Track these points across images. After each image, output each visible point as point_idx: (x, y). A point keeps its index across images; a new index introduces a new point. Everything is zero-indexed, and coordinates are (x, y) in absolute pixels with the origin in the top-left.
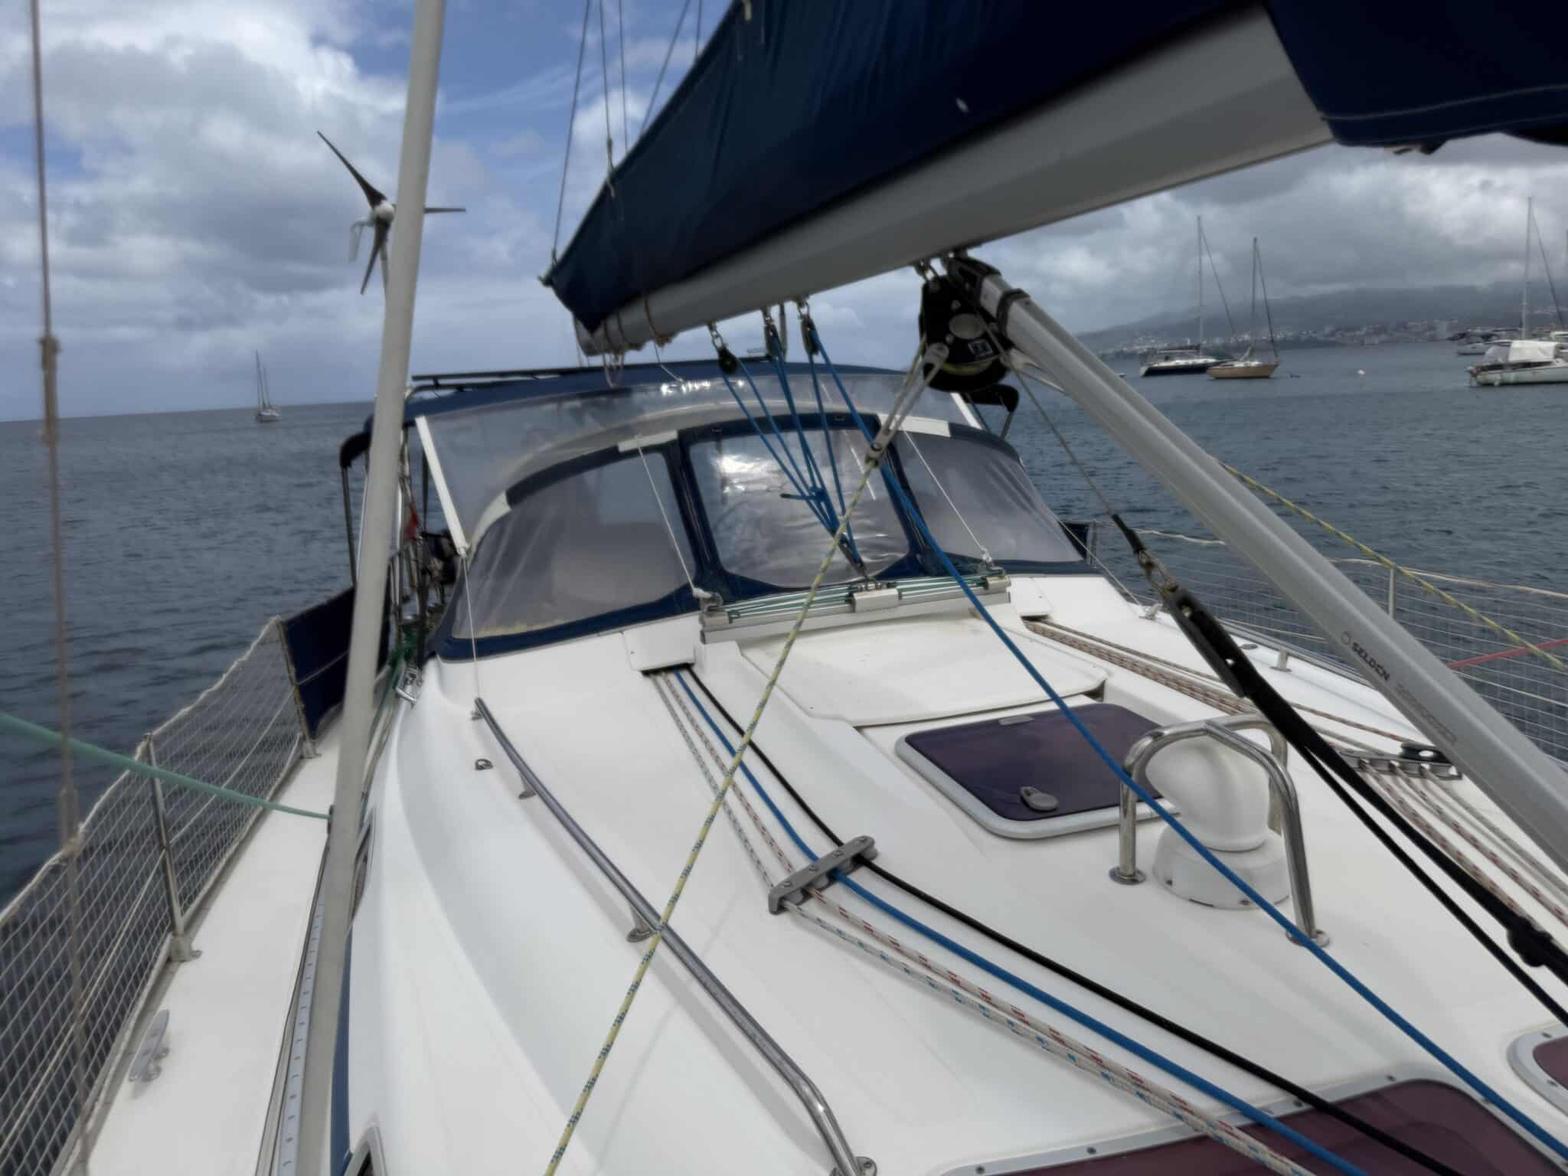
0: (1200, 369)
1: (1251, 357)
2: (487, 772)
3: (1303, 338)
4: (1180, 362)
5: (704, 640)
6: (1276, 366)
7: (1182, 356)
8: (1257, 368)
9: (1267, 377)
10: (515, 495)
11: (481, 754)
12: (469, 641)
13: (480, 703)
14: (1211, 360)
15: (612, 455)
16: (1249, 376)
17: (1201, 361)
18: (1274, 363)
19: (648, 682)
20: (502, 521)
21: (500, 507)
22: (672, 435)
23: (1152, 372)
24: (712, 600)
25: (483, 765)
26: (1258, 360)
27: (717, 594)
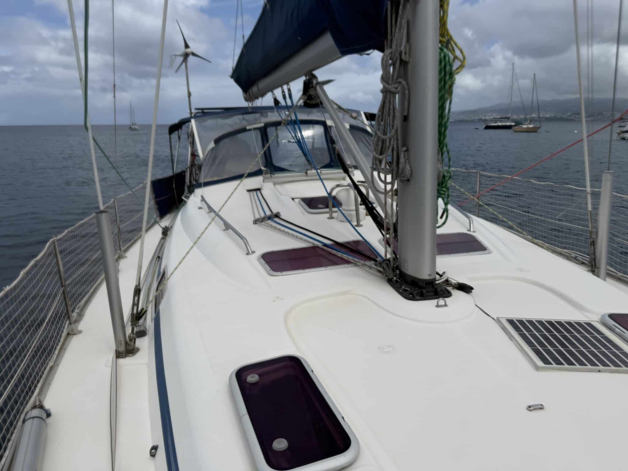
0: (509, 127)
1: (530, 124)
2: (201, 210)
3: (558, 117)
4: (500, 124)
5: (264, 182)
6: (539, 128)
7: (501, 122)
8: (532, 128)
9: (535, 132)
10: (217, 141)
11: (200, 205)
12: (201, 183)
13: (202, 197)
14: (513, 124)
15: (244, 130)
16: (528, 131)
17: (508, 124)
18: (539, 126)
19: (248, 193)
20: (213, 149)
21: (212, 145)
22: (262, 125)
23: (488, 127)
24: (267, 170)
25: (200, 208)
26: (533, 125)
27: (268, 170)
